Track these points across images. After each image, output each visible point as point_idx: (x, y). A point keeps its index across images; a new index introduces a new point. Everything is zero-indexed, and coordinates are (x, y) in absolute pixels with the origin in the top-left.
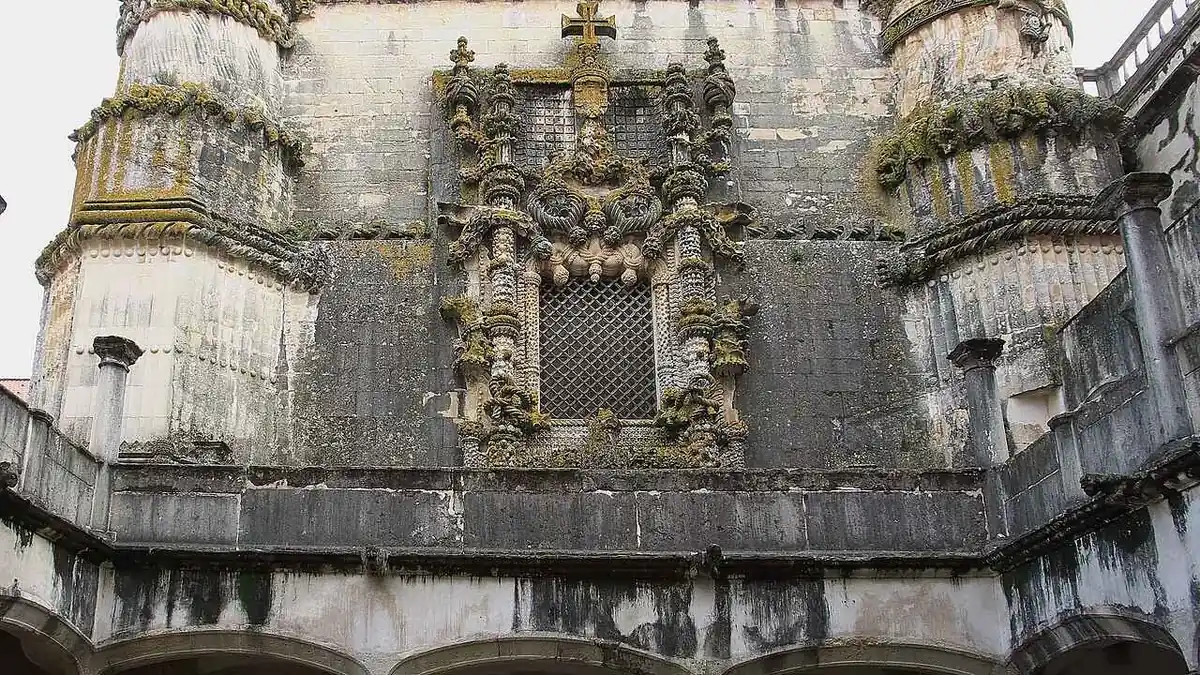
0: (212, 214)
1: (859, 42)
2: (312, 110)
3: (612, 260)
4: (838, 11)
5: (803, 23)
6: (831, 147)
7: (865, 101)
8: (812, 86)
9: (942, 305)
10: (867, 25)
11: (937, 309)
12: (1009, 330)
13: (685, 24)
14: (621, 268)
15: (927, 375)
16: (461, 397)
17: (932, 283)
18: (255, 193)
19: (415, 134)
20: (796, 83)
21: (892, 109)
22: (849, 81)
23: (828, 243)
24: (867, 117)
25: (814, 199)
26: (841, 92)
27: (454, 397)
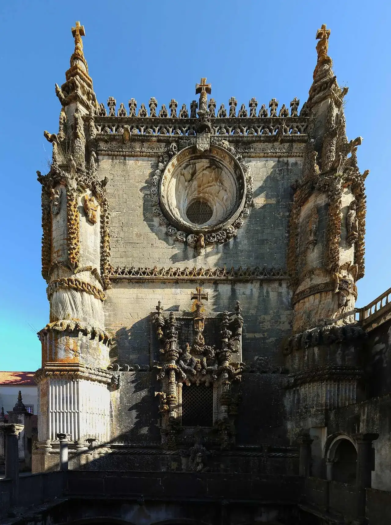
0: (86, 367)
1: (284, 300)
2: (114, 324)
3: (203, 380)
4: (280, 288)
5: (268, 292)
6: (270, 340)
7: (283, 323)
8: (268, 318)
9: (296, 396)
10: (288, 293)
11: (294, 397)
12: (315, 407)
13: (229, 293)
14: (205, 382)
15: (289, 416)
16: (161, 420)
17: (294, 389)
18: (99, 357)
19: (145, 334)
20: (263, 316)
21: (291, 326)
22: (279, 316)
23: (265, 375)
24: (283, 329)
25: (263, 358)
26: (276, 319)
27: (159, 420)
